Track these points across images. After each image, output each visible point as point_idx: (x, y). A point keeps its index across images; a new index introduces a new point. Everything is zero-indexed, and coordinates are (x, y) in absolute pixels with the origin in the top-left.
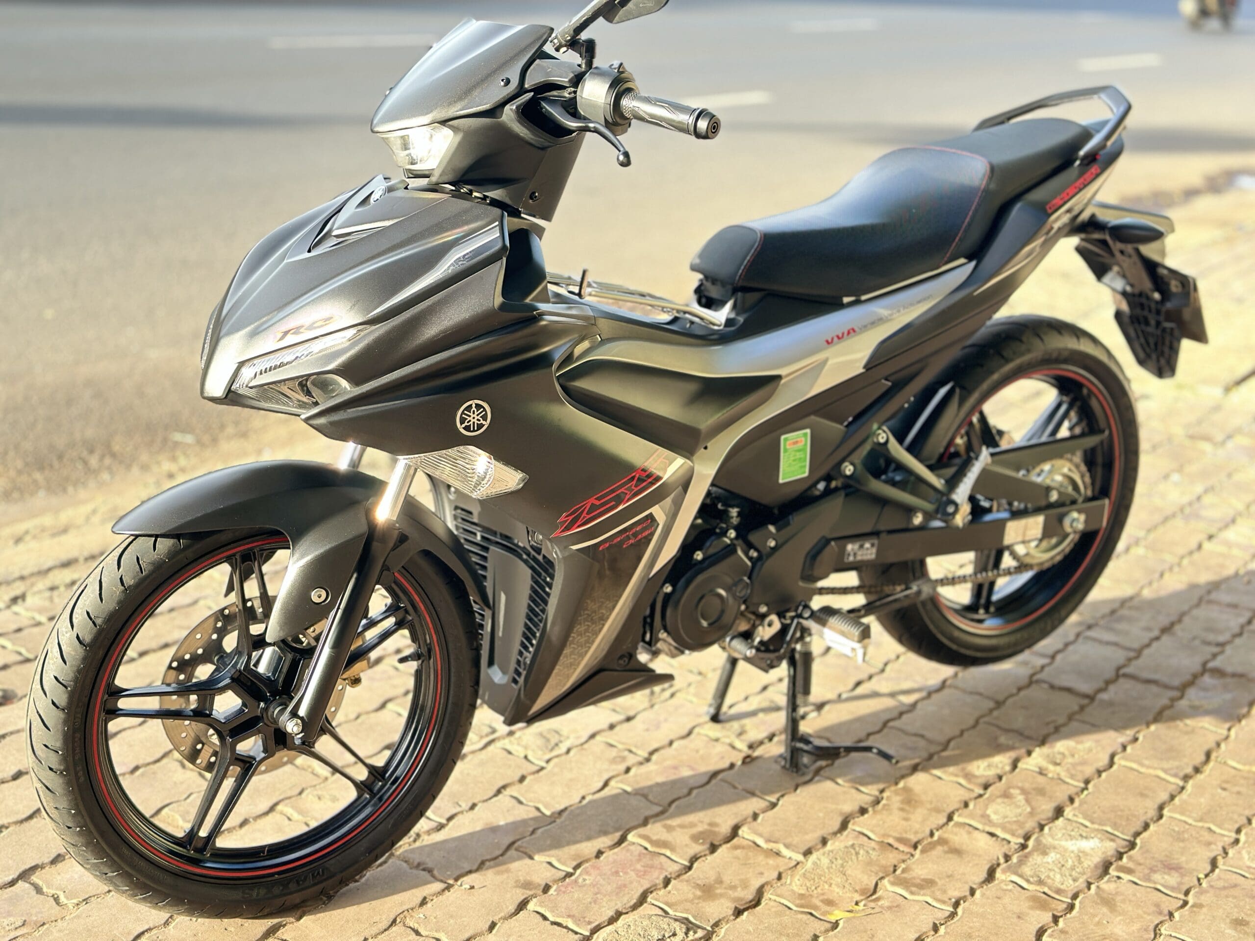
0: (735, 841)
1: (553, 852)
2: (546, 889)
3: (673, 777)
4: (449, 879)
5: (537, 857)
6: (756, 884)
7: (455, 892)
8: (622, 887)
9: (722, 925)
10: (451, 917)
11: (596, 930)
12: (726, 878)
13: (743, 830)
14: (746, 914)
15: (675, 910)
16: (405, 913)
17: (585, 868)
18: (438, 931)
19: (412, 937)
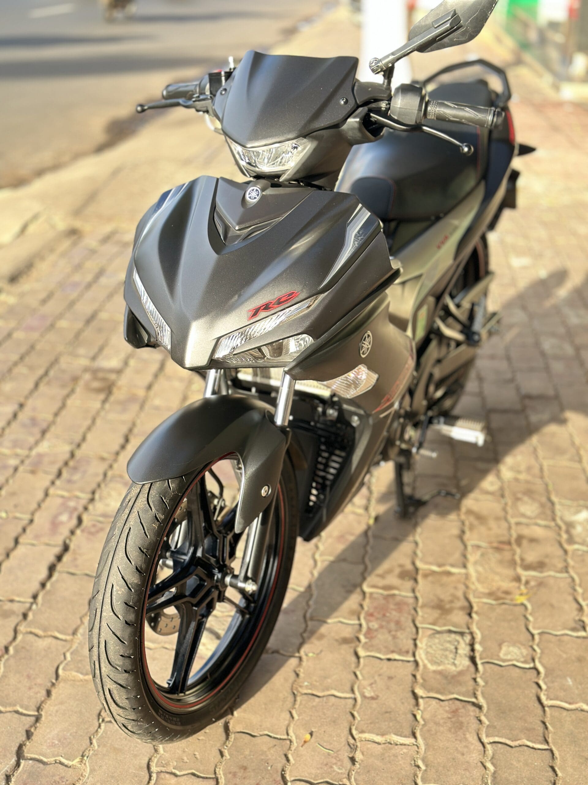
0: (420, 572)
1: (335, 614)
2: (358, 639)
3: (347, 543)
4: (294, 653)
5: (329, 621)
6: (460, 594)
7: (308, 660)
8: (398, 623)
9: (470, 626)
10: (325, 678)
11: (414, 655)
12: (442, 597)
13: (419, 564)
14: (474, 615)
15: (440, 626)
16: (294, 686)
17: (365, 618)
18: (328, 689)
19: (317, 700)
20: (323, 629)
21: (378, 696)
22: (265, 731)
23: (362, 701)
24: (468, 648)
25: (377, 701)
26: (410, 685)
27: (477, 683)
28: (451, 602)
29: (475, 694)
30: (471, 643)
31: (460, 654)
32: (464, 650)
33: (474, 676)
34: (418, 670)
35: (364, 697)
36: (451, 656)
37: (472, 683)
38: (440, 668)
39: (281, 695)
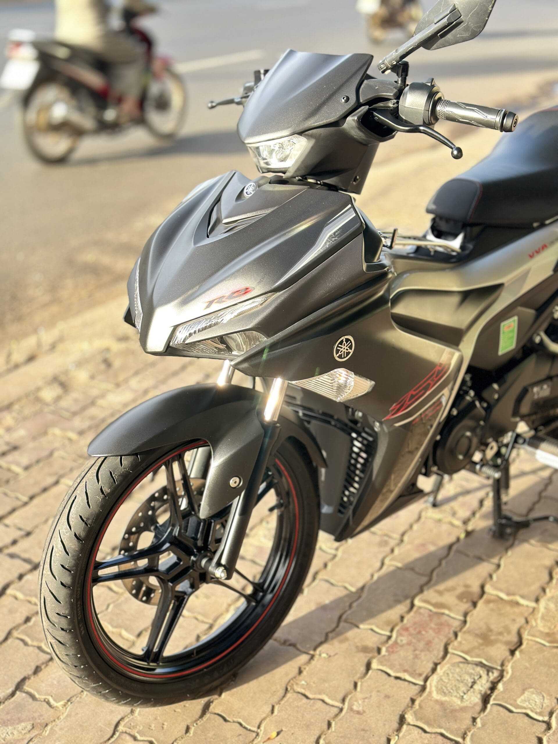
0: (485, 597)
1: (372, 621)
2: (379, 651)
3: (424, 553)
4: (310, 650)
5: (362, 626)
7: (318, 660)
8: (429, 643)
9: (506, 663)
10: (324, 681)
11: (426, 680)
12: (493, 627)
13: (488, 588)
14: (517, 653)
15: (471, 657)
16: (292, 682)
17: (398, 631)
18: (320, 694)
19: (305, 700)
20: (351, 633)
21: (364, 712)
22: (240, 718)
23: (347, 712)
24: (488, 685)
25: (361, 716)
26: (402, 709)
27: (475, 724)
28: (501, 634)
29: (465, 733)
30: (496, 681)
31: (474, 689)
32: (483, 686)
33: (475, 715)
34: (421, 696)
35: (351, 709)
36: (464, 689)
37: (469, 722)
38: (444, 699)
39: (273, 688)
